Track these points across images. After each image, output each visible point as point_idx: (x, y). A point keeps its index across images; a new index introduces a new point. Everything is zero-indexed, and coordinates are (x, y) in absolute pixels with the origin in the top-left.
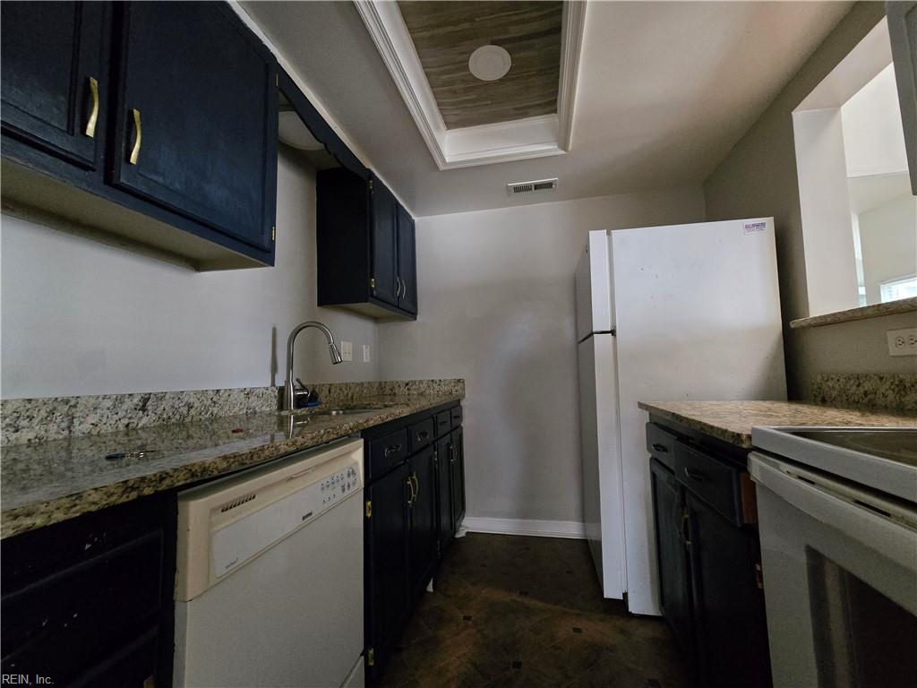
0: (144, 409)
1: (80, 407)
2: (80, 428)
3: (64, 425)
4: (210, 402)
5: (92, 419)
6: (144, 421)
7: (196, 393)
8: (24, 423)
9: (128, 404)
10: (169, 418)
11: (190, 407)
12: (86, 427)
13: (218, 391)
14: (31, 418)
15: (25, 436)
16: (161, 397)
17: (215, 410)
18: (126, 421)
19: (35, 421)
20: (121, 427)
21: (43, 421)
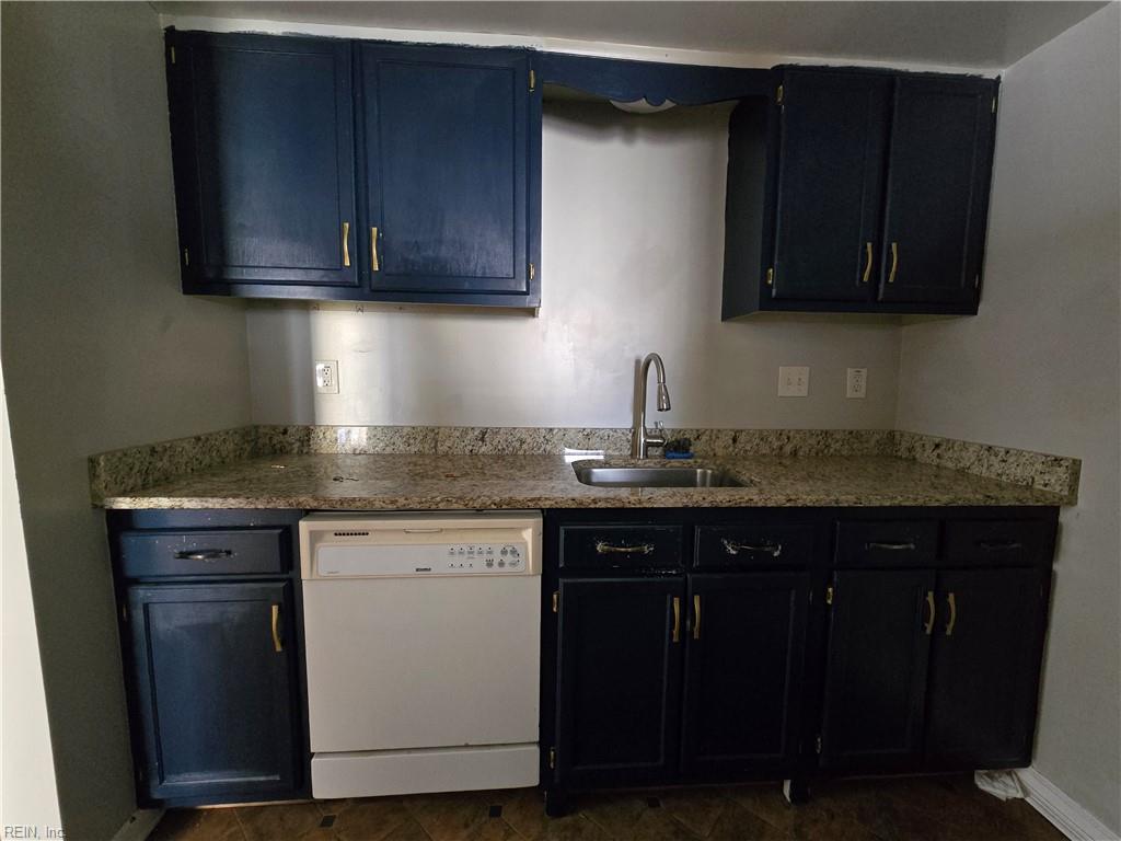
0: (483, 440)
1: (441, 435)
2: (442, 449)
3: (433, 445)
4: (542, 439)
5: (448, 444)
6: (483, 449)
7: (528, 429)
8: (412, 441)
9: (471, 435)
10: (504, 449)
11: (522, 442)
12: (445, 448)
13: (551, 430)
14: (415, 439)
15: (414, 449)
16: (496, 431)
17: (548, 448)
18: (470, 448)
19: (417, 441)
20: (467, 452)
21: (422, 442)
